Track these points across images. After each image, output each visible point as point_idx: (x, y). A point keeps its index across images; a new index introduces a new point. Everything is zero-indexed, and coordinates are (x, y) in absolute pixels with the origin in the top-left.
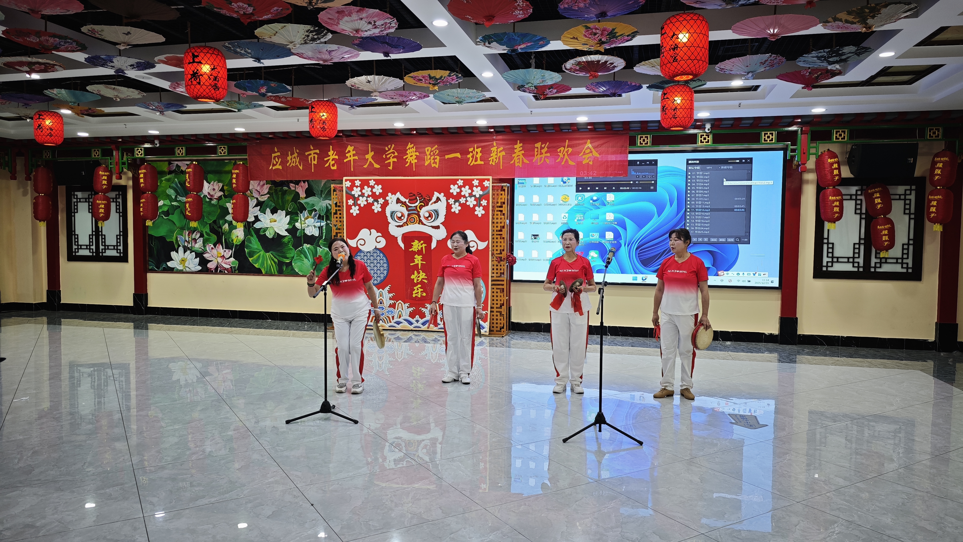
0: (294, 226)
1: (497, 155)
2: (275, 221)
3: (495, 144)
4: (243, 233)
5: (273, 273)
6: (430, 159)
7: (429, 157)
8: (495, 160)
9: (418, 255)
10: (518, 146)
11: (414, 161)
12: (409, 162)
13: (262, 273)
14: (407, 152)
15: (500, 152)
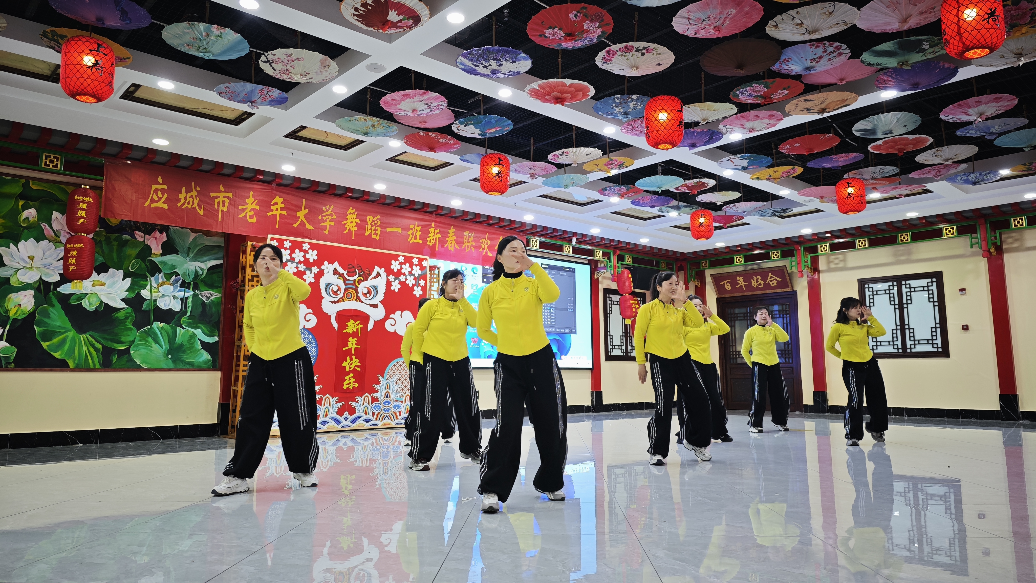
0: (139, 294)
1: (434, 236)
2: (103, 285)
3: (433, 225)
4: (33, 301)
5: (92, 367)
6: (371, 229)
7: (370, 227)
8: (432, 241)
9: (353, 338)
10: (452, 231)
11: (354, 229)
12: (348, 228)
13: (68, 366)
14: (347, 217)
15: (437, 234)
